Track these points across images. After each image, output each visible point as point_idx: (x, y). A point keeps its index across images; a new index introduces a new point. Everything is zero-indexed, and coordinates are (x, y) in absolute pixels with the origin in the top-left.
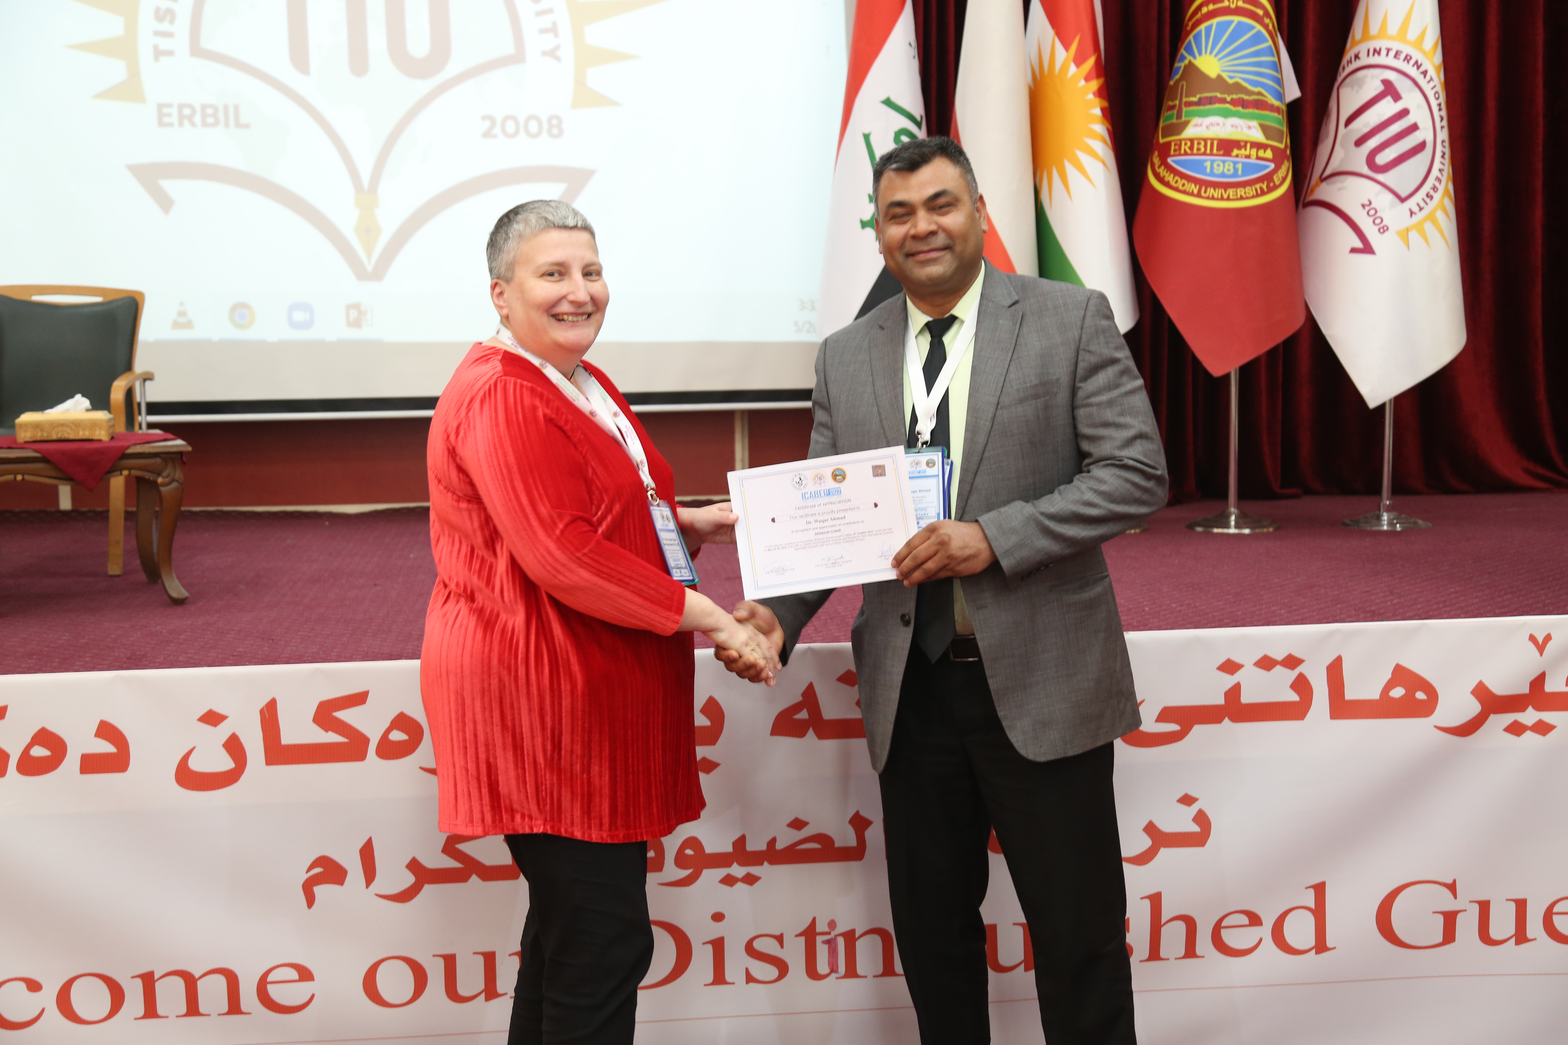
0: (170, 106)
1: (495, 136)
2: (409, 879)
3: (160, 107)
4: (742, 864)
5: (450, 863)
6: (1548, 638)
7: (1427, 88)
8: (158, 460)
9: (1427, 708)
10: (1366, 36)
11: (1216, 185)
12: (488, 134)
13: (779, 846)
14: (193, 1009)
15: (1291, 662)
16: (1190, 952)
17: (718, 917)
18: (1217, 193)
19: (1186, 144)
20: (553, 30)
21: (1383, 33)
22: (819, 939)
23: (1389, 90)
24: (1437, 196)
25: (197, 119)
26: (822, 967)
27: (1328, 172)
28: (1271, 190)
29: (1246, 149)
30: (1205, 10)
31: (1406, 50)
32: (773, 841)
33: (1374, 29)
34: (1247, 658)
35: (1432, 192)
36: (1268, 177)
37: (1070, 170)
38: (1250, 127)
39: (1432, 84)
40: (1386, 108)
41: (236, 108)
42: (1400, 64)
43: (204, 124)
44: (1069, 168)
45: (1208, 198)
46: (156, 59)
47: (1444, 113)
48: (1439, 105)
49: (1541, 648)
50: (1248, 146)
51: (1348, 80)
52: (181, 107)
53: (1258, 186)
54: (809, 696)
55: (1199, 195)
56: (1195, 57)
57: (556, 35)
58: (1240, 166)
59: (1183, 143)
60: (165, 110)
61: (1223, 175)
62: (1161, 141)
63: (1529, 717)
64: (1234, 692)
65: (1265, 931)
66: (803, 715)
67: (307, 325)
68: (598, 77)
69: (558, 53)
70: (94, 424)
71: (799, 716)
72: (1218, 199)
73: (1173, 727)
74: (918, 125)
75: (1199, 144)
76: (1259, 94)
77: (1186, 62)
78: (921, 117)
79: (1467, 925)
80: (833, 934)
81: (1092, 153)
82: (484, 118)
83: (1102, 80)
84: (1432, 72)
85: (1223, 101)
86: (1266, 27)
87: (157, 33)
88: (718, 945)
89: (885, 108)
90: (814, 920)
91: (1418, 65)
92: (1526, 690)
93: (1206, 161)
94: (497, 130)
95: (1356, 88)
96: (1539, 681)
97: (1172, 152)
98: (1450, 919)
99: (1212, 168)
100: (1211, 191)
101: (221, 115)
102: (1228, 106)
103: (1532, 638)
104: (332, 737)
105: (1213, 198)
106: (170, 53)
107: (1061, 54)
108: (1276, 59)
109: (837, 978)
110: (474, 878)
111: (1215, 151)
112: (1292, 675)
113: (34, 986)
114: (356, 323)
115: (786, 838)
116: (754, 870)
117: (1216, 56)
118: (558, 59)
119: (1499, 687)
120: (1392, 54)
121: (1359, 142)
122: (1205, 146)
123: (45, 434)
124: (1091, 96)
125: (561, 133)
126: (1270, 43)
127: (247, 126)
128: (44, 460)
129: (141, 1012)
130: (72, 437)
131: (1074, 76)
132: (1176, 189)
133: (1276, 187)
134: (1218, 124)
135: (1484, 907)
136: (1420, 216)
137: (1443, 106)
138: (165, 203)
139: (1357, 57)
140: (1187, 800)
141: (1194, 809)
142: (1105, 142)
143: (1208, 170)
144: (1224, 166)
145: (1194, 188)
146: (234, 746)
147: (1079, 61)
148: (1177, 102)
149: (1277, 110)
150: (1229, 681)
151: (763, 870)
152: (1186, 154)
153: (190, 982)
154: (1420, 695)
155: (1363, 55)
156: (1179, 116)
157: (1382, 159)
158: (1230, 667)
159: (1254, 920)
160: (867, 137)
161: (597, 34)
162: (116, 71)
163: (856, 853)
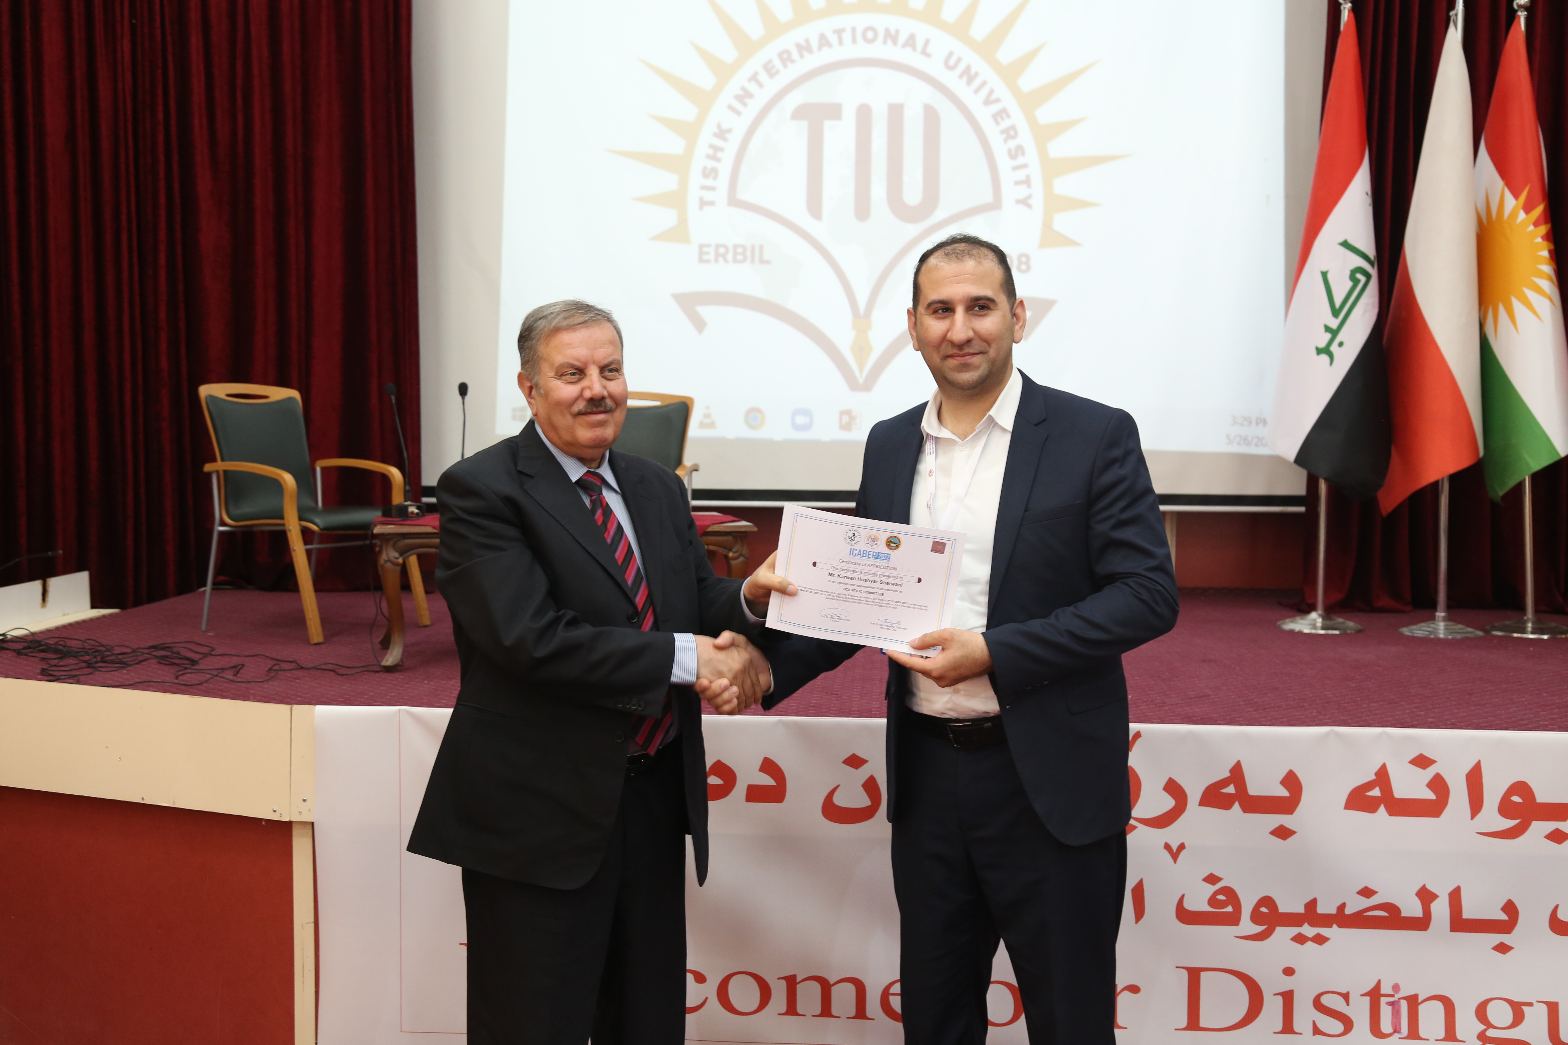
0: (709, 246)
3: (701, 246)
4: (1312, 925)
8: (726, 537)
13: (1348, 911)
14: (827, 1011)
17: (1289, 971)
20: (1027, 182)
22: (1383, 1000)
25: (730, 257)
26: (1386, 1026)
32: (1342, 907)
37: (1517, 306)
43: (735, 261)
44: (1516, 304)
46: (701, 208)
54: (1382, 776)
66: (1376, 792)
68: (1063, 221)
71: (1370, 793)
74: (1371, 263)
78: (1374, 257)
80: (1397, 996)
81: (1538, 290)
83: (1549, 226)
87: (703, 188)
88: (1288, 997)
89: (1342, 249)
90: (1379, 982)
101: (749, 254)
106: (711, 203)
107: (1511, 203)
109: (1400, 1038)
113: (703, 978)
115: (1355, 905)
116: (1324, 931)
118: (1029, 206)
124: (1539, 240)
127: (768, 262)
129: (785, 1009)
131: (1523, 222)
142: (1550, 279)
146: (870, 787)
151: (1333, 932)
153: (826, 987)
160: (1324, 275)
161: (1064, 186)
162: (668, 218)
163: (1422, 923)
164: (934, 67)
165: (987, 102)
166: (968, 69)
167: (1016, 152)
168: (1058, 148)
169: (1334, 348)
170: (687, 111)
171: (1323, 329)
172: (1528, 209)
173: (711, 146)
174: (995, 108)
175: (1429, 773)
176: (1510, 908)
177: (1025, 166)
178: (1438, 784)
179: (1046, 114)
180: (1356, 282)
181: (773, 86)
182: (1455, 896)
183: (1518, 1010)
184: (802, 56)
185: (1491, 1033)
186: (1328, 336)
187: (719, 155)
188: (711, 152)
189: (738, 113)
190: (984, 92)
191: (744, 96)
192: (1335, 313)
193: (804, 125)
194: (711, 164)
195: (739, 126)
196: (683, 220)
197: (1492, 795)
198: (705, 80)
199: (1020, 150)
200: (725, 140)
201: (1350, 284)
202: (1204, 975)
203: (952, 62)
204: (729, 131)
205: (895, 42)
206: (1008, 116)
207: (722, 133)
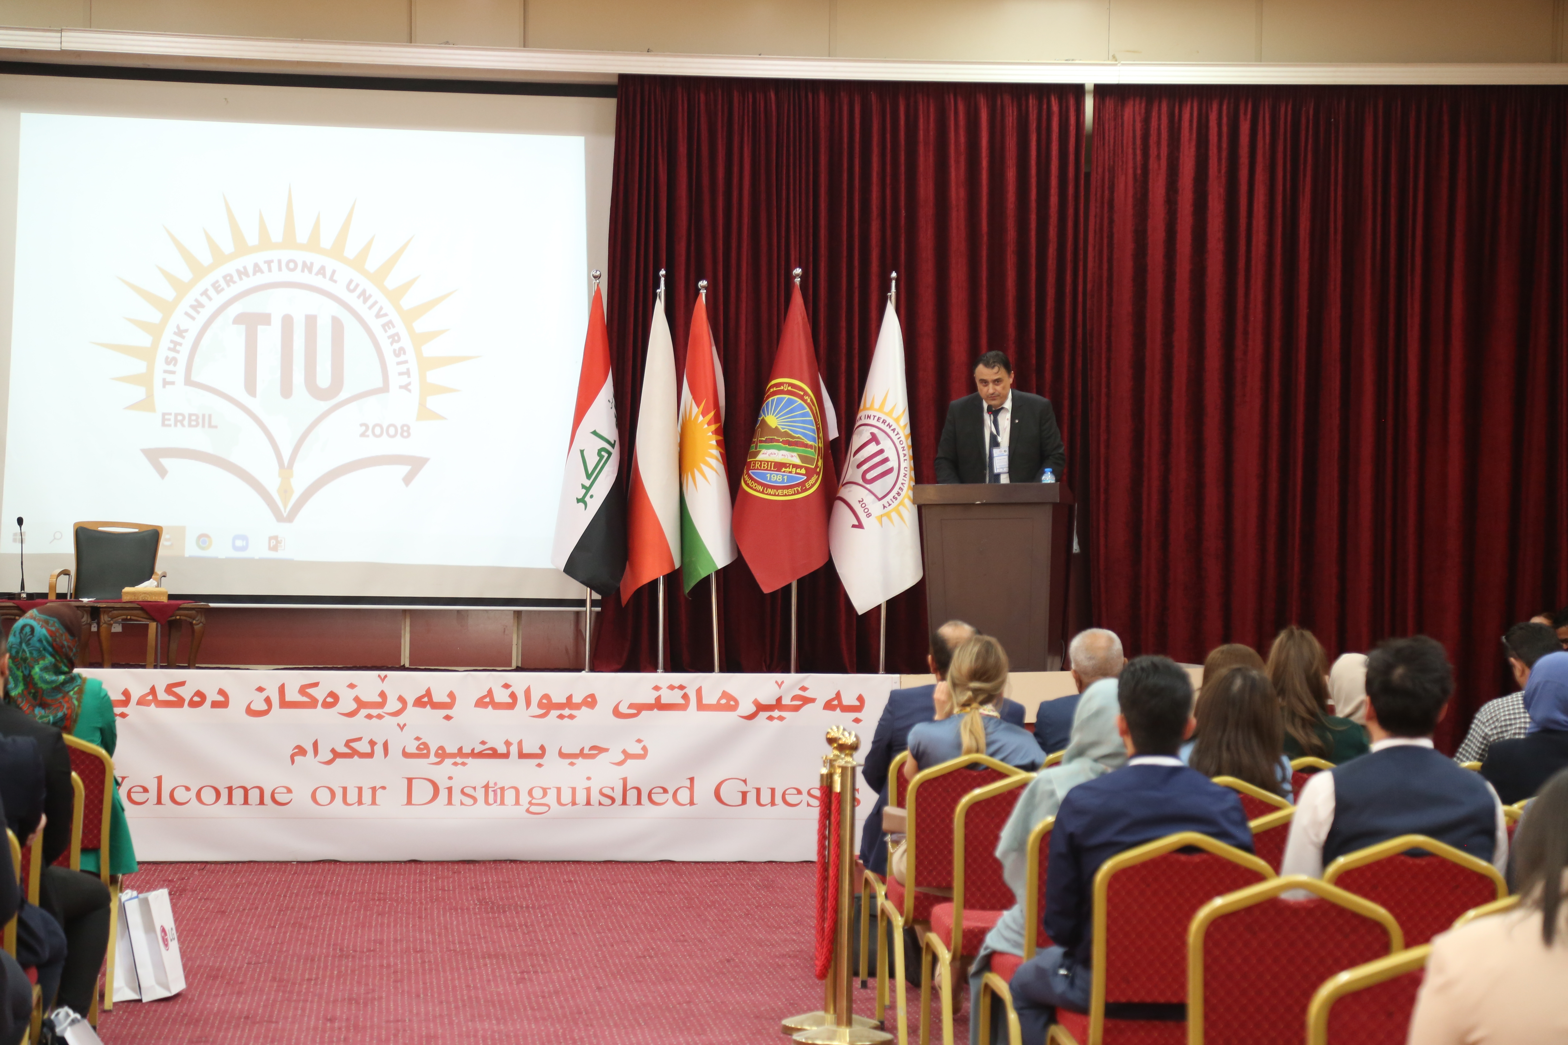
0: (170, 414)
1: (368, 436)
2: (331, 756)
3: (164, 415)
4: (461, 757)
5: (347, 751)
6: (783, 682)
7: (895, 438)
8: (194, 612)
9: (734, 708)
10: (865, 409)
12: (363, 435)
13: (476, 751)
14: (246, 802)
15: (681, 687)
16: (639, 802)
17: (450, 778)
18: (772, 492)
20: (408, 373)
22: (490, 790)
23: (874, 439)
25: (186, 422)
26: (491, 800)
27: (845, 482)
28: (803, 491)
30: (772, 390)
31: (883, 417)
34: (664, 685)
35: (896, 496)
36: (803, 484)
37: (697, 474)
38: (792, 456)
39: (898, 436)
40: (872, 448)
41: (210, 416)
42: (880, 425)
43: (190, 425)
44: (699, 476)
45: (767, 494)
46: (164, 386)
49: (780, 686)
50: (791, 466)
52: (176, 415)
53: (795, 489)
54: (490, 693)
55: (763, 492)
57: (409, 376)
58: (786, 477)
60: (167, 417)
61: (776, 482)
63: (776, 713)
64: (658, 699)
65: (670, 796)
66: (487, 700)
67: (244, 548)
68: (433, 403)
69: (409, 387)
71: (485, 700)
72: (772, 495)
73: (634, 711)
74: (613, 446)
75: (764, 464)
76: (799, 438)
77: (762, 418)
78: (615, 441)
79: (751, 797)
80: (496, 788)
81: (711, 467)
82: (361, 425)
83: (719, 425)
85: (778, 441)
86: (805, 401)
87: (165, 372)
88: (450, 789)
89: (594, 439)
90: (488, 782)
91: (889, 426)
92: (774, 703)
93: (768, 473)
94: (369, 432)
96: (779, 700)
98: (744, 794)
100: (769, 490)
101: (200, 420)
102: (780, 444)
103: (777, 682)
104: (305, 699)
105: (770, 494)
106: (172, 383)
107: (695, 409)
109: (496, 805)
110: (356, 757)
111: (772, 469)
112: (682, 693)
113: (188, 789)
114: (274, 548)
115: (479, 748)
116: (465, 760)
117: (775, 416)
118: (410, 391)
119: (764, 701)
120: (876, 418)
122: (768, 465)
123: (136, 598)
124: (710, 434)
125: (409, 435)
127: (216, 427)
128: (141, 609)
129: (227, 802)
131: (701, 422)
132: (751, 488)
133: (807, 490)
134: (775, 454)
135: (758, 790)
136: (889, 509)
138: (162, 472)
140: (639, 741)
141: (642, 745)
142: (717, 459)
145: (760, 488)
146: (268, 700)
147: (704, 414)
149: (811, 447)
150: (656, 694)
151: (470, 761)
152: (758, 469)
153: (246, 791)
154: (732, 703)
155: (863, 418)
156: (756, 448)
157: (869, 476)
158: (657, 688)
159: (665, 791)
160: (582, 452)
161: (434, 377)
162: (138, 393)
163: (506, 756)
164: (339, 290)
165: (378, 316)
166: (364, 292)
169: (587, 499)
170: (154, 316)
171: (581, 487)
173: (172, 341)
174: (384, 320)
175: (509, 691)
176: (542, 748)
177: (406, 362)
178: (513, 696)
180: (601, 457)
181: (219, 300)
182: (520, 743)
183: (545, 791)
184: (241, 279)
185: (534, 801)
186: (584, 491)
187: (178, 348)
188: (172, 346)
190: (376, 309)
191: (198, 306)
192: (588, 476)
193: (242, 328)
194: (172, 354)
195: (194, 328)
196: (150, 395)
197: (535, 699)
198: (168, 293)
199: (402, 351)
200: (183, 337)
201: (598, 458)
202: (414, 781)
203: (352, 287)
204: (186, 331)
205: (310, 271)
206: (394, 327)
207: (180, 333)
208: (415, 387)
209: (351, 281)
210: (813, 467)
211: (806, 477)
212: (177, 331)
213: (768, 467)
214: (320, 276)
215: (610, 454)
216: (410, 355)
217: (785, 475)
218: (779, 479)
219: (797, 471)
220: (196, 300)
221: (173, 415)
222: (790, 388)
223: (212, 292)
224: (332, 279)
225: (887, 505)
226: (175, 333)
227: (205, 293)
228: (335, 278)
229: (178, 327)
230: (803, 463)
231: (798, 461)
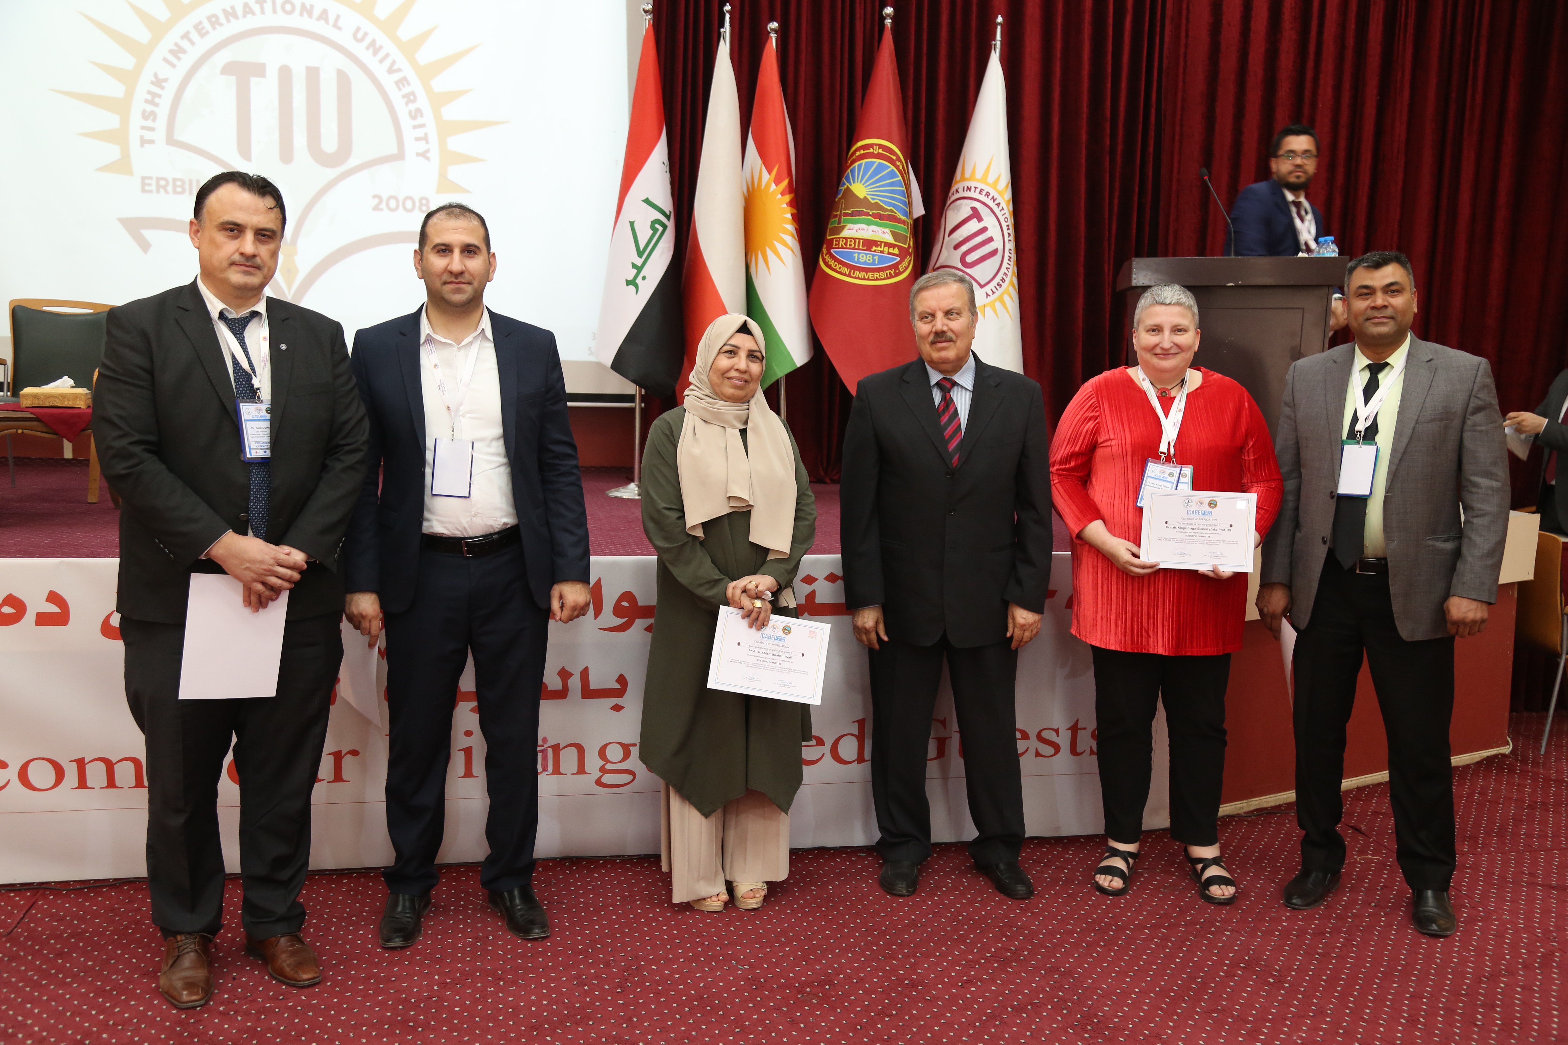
0: (151, 178)
1: (382, 210)
3: (144, 178)
7: (999, 214)
10: (963, 179)
11: (861, 269)
12: (376, 208)
14: (111, 783)
17: (469, 733)
18: (861, 275)
19: (843, 241)
20: (425, 138)
21: (972, 178)
23: (976, 215)
24: (1004, 285)
25: (170, 188)
27: (937, 265)
28: (896, 275)
29: (881, 247)
30: (858, 153)
31: (987, 189)
33: (967, 175)
35: (1001, 282)
36: (895, 266)
37: (770, 253)
39: (1003, 212)
40: (973, 226)
42: (982, 198)
43: (175, 192)
44: (769, 253)
45: (855, 278)
46: (142, 145)
47: (1012, 231)
48: (1008, 226)
50: (883, 244)
51: (952, 206)
52: (158, 179)
53: (888, 272)
55: (849, 276)
56: (851, 185)
57: (427, 142)
58: (876, 258)
59: (841, 240)
60: (147, 181)
61: (865, 263)
62: (828, 238)
65: (826, 749)
69: (428, 155)
70: (76, 397)
74: (668, 217)
75: (851, 241)
76: (891, 211)
77: (846, 186)
78: (670, 212)
81: (785, 244)
82: (375, 197)
83: (792, 195)
84: (1003, 204)
85: (867, 214)
86: (897, 167)
87: (143, 128)
88: (468, 752)
89: (645, 206)
91: (994, 199)
93: (855, 253)
94: (383, 206)
95: (956, 212)
97: (834, 246)
99: (858, 258)
100: (857, 273)
101: (187, 187)
102: (870, 217)
105: (858, 278)
106: (152, 142)
107: (766, 176)
108: (904, 189)
109: (547, 775)
111: (861, 247)
118: (428, 159)
120: (978, 191)
121: (956, 247)
123: (41, 402)
124: (785, 206)
126: (900, 178)
128: (37, 419)
129: (76, 785)
130: (59, 405)
131: (774, 191)
133: (900, 273)
134: (864, 229)
136: (993, 297)
137: (1010, 227)
138: (145, 246)
139: (957, 191)
142: (793, 236)
143: (856, 260)
144: (866, 257)
148: (839, 213)
149: (903, 222)
152: (842, 248)
155: (960, 190)
156: (839, 223)
157: (970, 259)
158: (809, 580)
159: (820, 742)
160: (632, 224)
161: (456, 143)
162: (113, 152)
163: (562, 694)
164: (345, 39)
165: (390, 71)
166: (373, 43)
167: (416, 114)
168: (451, 113)
169: (639, 281)
171: (631, 266)
172: (777, 182)
173: (149, 92)
174: (397, 76)
176: (622, 680)
177: (423, 126)
179: (440, 84)
180: (655, 230)
181: (203, 45)
182: (585, 674)
183: (626, 750)
184: (229, 21)
185: (608, 766)
186: (635, 271)
187: (157, 100)
188: (149, 97)
189: (174, 66)
190: (388, 62)
191: (177, 52)
192: (640, 254)
193: (233, 79)
194: (149, 108)
195: (175, 77)
196: (126, 155)
197: (609, 602)
200: (162, 88)
201: (651, 232)
203: (359, 36)
204: (166, 80)
205: (310, 15)
206: (409, 84)
207: (159, 82)
208: (435, 154)
209: (358, 29)
210: (906, 246)
211: (899, 259)
212: (154, 80)
213: (855, 245)
214: (322, 22)
215: (665, 227)
216: (428, 118)
217: (876, 255)
218: (869, 260)
219: (890, 251)
220: (176, 44)
221: (154, 179)
222: (881, 151)
223: (194, 35)
224: (335, 25)
225: (990, 293)
226: (152, 83)
227: (186, 36)
228: (339, 24)
229: (156, 75)
230: (895, 241)
231: (890, 239)
